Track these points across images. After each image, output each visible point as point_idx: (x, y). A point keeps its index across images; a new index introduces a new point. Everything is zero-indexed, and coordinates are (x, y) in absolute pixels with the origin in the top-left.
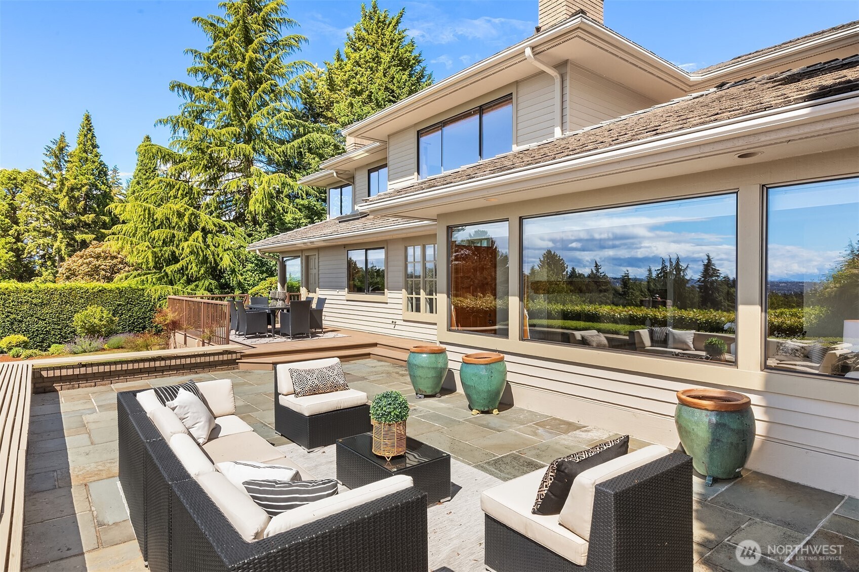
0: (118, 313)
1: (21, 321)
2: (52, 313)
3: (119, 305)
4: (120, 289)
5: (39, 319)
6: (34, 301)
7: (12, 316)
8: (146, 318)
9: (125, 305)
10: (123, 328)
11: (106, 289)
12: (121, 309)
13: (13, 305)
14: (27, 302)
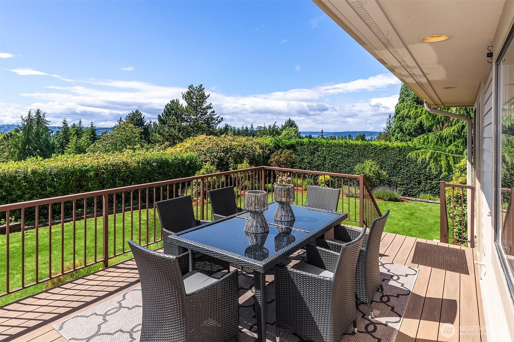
0: (398, 167)
1: (337, 166)
2: (353, 162)
3: (399, 161)
4: (399, 148)
5: (347, 166)
6: (344, 153)
7: (333, 162)
8: (421, 174)
9: (403, 162)
10: (402, 180)
11: (389, 147)
12: (400, 164)
13: (333, 155)
14: (340, 153)
